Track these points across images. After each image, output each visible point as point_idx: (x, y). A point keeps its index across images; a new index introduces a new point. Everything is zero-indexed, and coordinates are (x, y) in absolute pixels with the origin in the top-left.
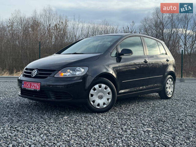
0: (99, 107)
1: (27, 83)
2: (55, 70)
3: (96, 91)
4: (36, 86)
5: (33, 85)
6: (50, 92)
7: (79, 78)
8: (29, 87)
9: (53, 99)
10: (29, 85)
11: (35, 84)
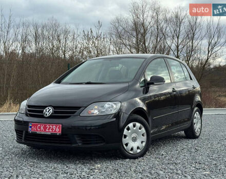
0: (132, 152)
1: (39, 126)
2: (80, 107)
3: (130, 131)
4: (54, 129)
5: (50, 128)
6: (75, 136)
7: (112, 117)
8: (42, 131)
9: (80, 144)
10: (42, 128)
11: (53, 126)
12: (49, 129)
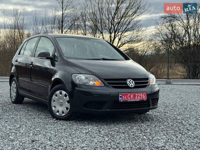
1: (129, 95)
4: (142, 96)
8: (132, 99)
10: (132, 96)
11: (140, 94)
12: (137, 97)
